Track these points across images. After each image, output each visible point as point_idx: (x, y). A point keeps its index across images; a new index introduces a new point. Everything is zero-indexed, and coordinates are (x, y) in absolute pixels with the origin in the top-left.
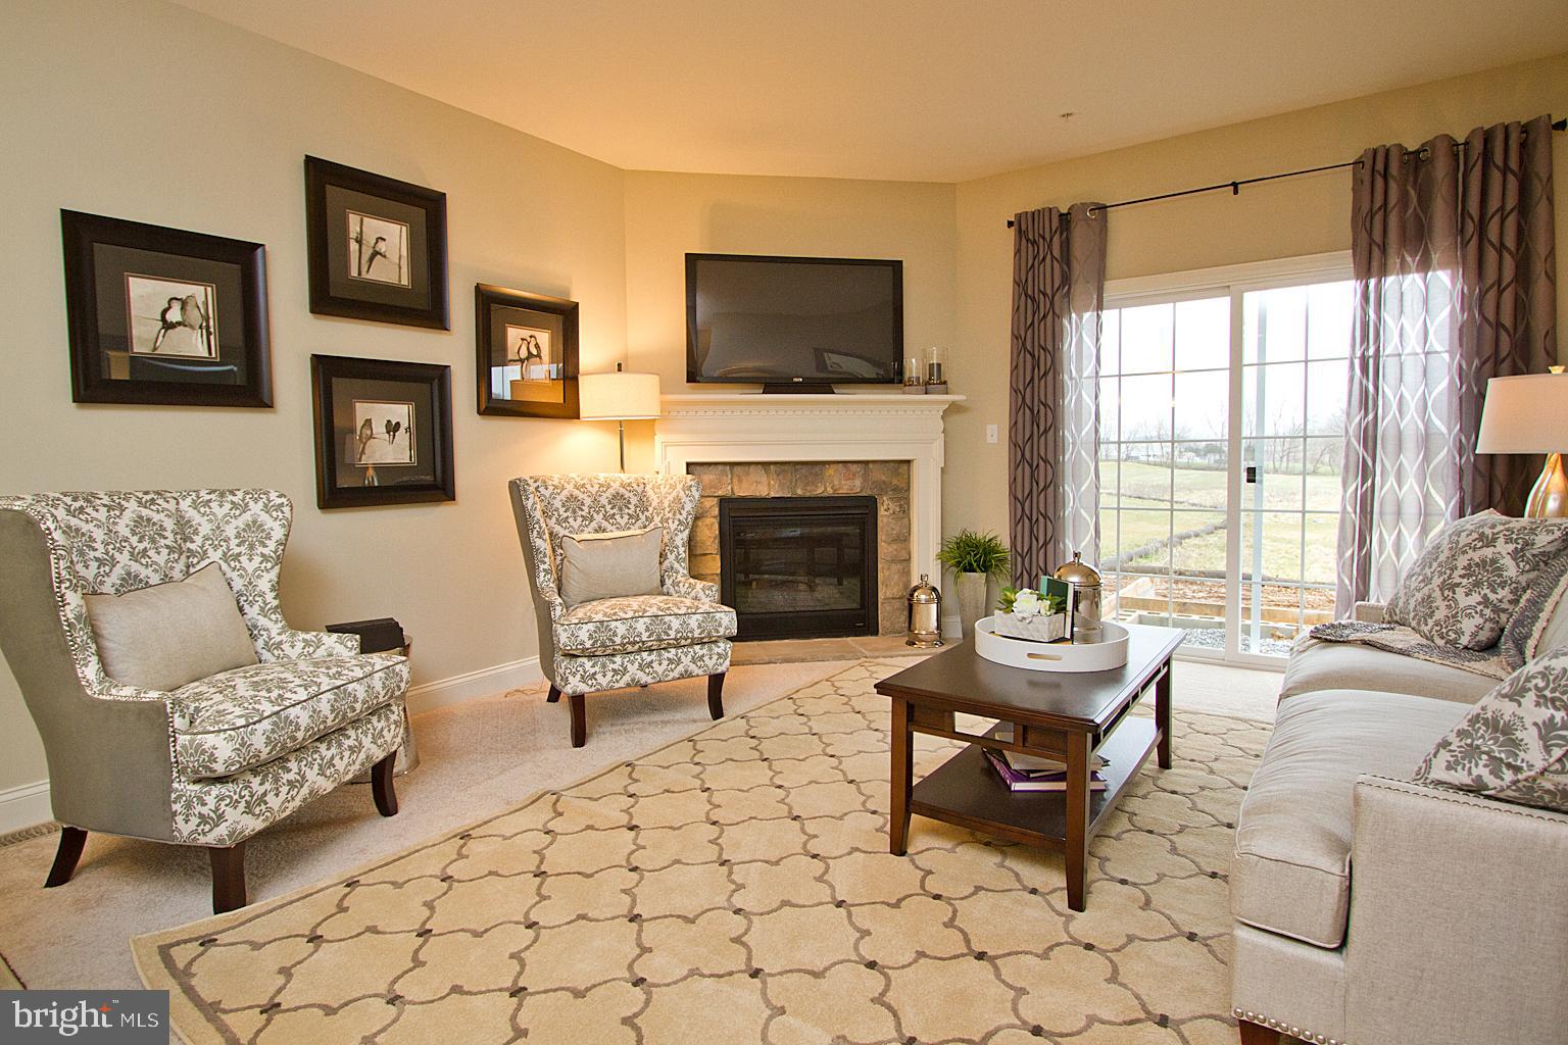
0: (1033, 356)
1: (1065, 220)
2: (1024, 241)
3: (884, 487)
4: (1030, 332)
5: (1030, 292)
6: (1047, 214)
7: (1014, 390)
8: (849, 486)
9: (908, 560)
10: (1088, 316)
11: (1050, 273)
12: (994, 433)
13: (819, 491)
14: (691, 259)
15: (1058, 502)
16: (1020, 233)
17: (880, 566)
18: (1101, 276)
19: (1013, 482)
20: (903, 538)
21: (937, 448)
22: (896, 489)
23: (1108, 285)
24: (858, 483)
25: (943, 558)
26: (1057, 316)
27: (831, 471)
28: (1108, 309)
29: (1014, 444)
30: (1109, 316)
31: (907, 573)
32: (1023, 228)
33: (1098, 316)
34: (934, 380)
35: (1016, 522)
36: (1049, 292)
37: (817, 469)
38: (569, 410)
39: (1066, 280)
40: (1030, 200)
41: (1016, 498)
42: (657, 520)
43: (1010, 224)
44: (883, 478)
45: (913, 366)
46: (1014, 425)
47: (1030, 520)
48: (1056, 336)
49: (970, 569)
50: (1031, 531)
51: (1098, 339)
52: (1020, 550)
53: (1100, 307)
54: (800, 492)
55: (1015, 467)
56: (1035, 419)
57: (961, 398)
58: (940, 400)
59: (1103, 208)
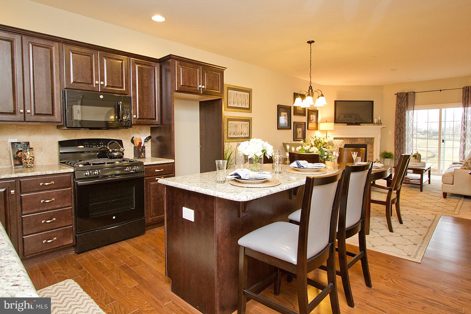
0: (400, 119)
1: (407, 94)
2: (398, 98)
3: (368, 143)
4: (399, 115)
5: (400, 107)
6: (403, 93)
7: (396, 125)
8: (362, 142)
9: (373, 156)
10: (411, 112)
11: (404, 104)
12: (391, 133)
13: (356, 143)
14: (335, 101)
15: (405, 146)
16: (398, 96)
17: (367, 157)
18: (414, 105)
19: (395, 142)
20: (372, 152)
21: (379, 136)
22: (371, 143)
23: (415, 106)
24: (364, 142)
25: (380, 156)
26: (405, 112)
27: (359, 139)
28: (415, 110)
29: (395, 135)
30: (415, 111)
31: (373, 159)
32: (398, 95)
33: (413, 112)
34: (379, 123)
35: (396, 149)
36: (403, 107)
37: (356, 139)
38: (317, 129)
39: (407, 105)
40: (399, 91)
41: (396, 145)
42: (336, 147)
43: (395, 94)
44: (369, 141)
45: (375, 121)
46: (396, 132)
47: (399, 149)
48: (405, 115)
49: (387, 158)
51: (413, 116)
52: (397, 154)
53: (414, 110)
54: (353, 143)
55: (396, 139)
56: (400, 130)
57: (385, 126)
58: (380, 127)
59: (414, 93)
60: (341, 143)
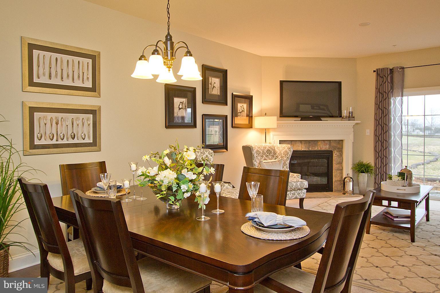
0: (382, 110)
1: (392, 71)
2: (379, 77)
3: (335, 148)
4: (381, 103)
5: (381, 92)
6: (386, 69)
7: (376, 120)
8: (325, 147)
9: (342, 170)
10: (398, 99)
11: (387, 86)
12: (369, 132)
13: (316, 149)
14: (282, 82)
15: (390, 153)
16: (378, 75)
17: (333, 171)
18: (402, 88)
19: (375, 147)
20: (341, 163)
21: (351, 137)
22: (339, 148)
23: (404, 90)
24: (328, 146)
25: (352, 168)
26: (389, 99)
27: (320, 143)
28: (405, 96)
29: (375, 135)
30: (405, 98)
31: (342, 173)
32: (379, 73)
33: (402, 99)
34: (351, 117)
35: (376, 159)
36: (387, 92)
37: (316, 142)
38: (250, 126)
39: (392, 88)
40: (381, 65)
41: (376, 151)
42: (279, 157)
43: (374, 71)
44: (335, 145)
45: (345, 113)
46: (376, 130)
47: (381, 158)
48: (389, 104)
49: (363, 172)
50: (381, 161)
51: (402, 106)
52: (378, 167)
53: (402, 96)
54: (310, 149)
55: (376, 142)
56: (382, 128)
57: (359, 122)
58: (352, 123)
59: (403, 68)
60: (287, 150)
